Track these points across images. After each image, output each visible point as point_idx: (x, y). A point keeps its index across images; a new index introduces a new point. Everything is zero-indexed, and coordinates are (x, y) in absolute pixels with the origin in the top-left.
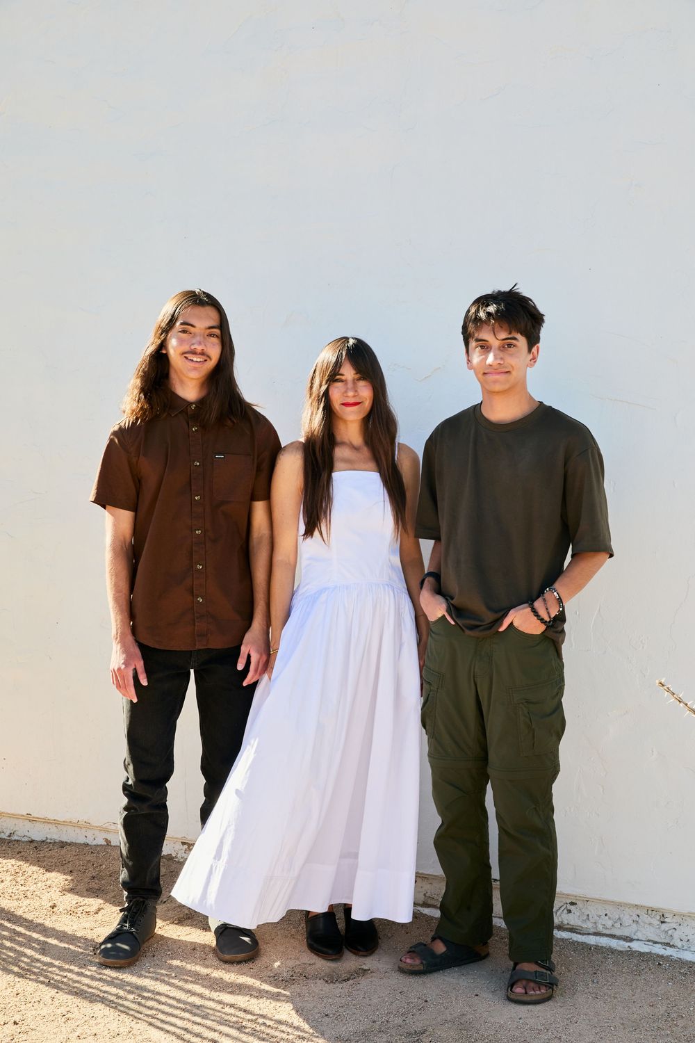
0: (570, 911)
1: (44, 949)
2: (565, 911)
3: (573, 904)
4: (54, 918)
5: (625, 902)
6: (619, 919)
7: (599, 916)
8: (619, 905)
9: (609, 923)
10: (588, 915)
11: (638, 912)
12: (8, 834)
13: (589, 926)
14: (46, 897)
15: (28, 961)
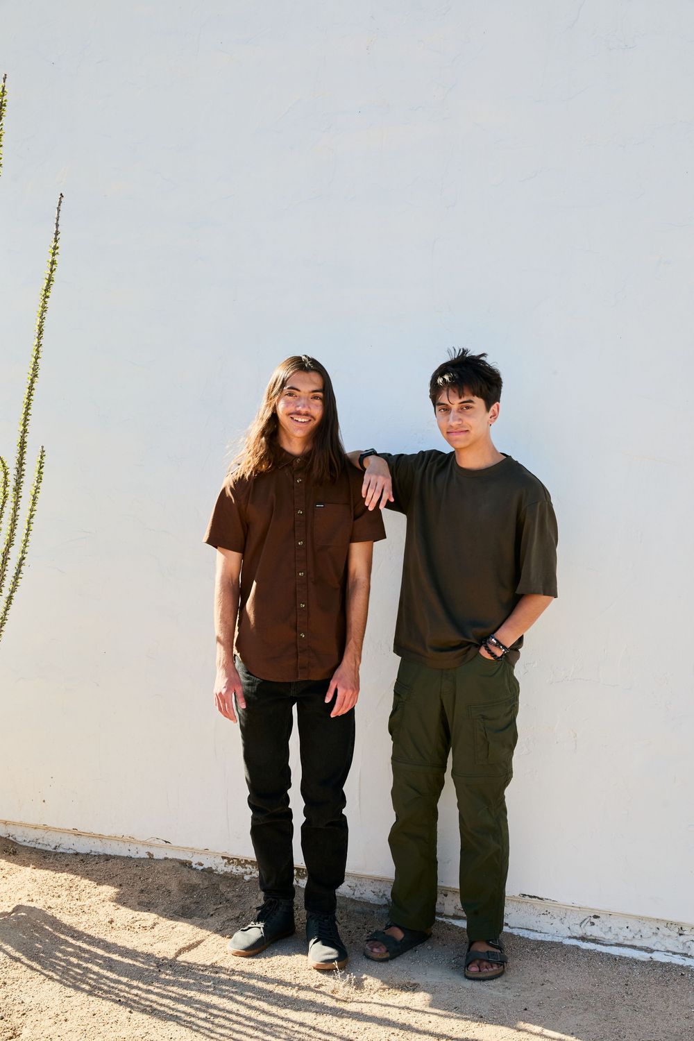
0: (593, 924)
1: (110, 965)
2: (589, 924)
3: (596, 917)
4: (114, 933)
5: (648, 916)
6: (640, 931)
7: (621, 929)
8: (640, 919)
9: (630, 936)
10: (610, 928)
11: (658, 925)
12: (53, 846)
13: (609, 937)
14: (102, 911)
15: (95, 977)
